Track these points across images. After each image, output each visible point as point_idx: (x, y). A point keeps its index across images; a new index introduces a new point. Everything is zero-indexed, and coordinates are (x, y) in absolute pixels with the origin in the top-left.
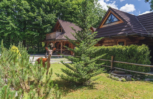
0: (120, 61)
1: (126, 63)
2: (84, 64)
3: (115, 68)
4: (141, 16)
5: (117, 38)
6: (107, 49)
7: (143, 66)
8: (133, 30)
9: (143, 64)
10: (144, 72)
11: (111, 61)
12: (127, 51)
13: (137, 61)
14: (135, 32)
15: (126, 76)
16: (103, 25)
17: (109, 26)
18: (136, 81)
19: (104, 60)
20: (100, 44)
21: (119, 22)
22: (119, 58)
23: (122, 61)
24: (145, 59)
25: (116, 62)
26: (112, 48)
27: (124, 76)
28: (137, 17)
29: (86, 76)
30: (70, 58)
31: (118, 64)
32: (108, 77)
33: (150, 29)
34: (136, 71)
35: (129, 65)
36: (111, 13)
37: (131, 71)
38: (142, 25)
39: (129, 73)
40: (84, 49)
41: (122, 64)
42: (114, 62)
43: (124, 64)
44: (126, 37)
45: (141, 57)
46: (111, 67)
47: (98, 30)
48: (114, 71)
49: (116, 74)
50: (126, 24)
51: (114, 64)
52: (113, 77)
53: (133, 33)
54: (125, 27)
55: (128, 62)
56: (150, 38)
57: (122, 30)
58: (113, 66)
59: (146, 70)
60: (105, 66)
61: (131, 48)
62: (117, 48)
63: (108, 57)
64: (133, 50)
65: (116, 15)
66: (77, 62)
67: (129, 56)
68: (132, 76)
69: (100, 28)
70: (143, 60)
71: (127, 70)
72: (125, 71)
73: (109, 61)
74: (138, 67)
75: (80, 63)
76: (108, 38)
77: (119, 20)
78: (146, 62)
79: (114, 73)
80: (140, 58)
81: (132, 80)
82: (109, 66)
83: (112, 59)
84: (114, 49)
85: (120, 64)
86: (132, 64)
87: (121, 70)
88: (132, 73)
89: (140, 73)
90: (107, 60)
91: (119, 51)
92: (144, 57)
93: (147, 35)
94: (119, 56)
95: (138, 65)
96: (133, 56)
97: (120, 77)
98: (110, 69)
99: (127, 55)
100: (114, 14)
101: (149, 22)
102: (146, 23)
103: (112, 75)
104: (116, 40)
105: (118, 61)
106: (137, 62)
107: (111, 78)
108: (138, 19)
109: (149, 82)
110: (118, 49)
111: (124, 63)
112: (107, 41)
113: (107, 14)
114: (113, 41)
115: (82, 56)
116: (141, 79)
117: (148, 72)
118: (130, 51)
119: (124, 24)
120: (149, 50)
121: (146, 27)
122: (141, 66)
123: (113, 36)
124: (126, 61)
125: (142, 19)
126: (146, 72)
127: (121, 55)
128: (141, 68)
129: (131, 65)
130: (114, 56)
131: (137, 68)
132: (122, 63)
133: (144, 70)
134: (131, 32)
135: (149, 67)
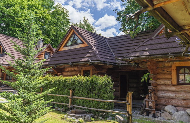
0: (80, 96)
1: (86, 98)
2: (21, 102)
3: (74, 106)
4: (111, 38)
5: (81, 66)
6: (65, 80)
7: (104, 102)
8: (98, 56)
9: (104, 99)
10: (106, 109)
11: (69, 96)
12: (88, 84)
13: (98, 95)
14: (100, 59)
15: (85, 116)
16: (63, 47)
17: (71, 48)
18: (96, 120)
19: (61, 95)
20: (60, 73)
21: (83, 44)
22: (80, 93)
23: (82, 97)
24: (107, 93)
25: (76, 97)
26: (71, 79)
27: (83, 115)
28: (107, 39)
29: (25, 118)
30: (3, 95)
31: (78, 101)
32: (63, 119)
33: (119, 56)
34: (98, 108)
35: (90, 101)
36: (74, 33)
37: (92, 109)
38: (111, 50)
39: (90, 112)
40: (24, 82)
41: (82, 101)
42: (74, 98)
43: (85, 100)
44: (90, 65)
45: (103, 90)
46: (69, 104)
47: (57, 53)
48: (73, 110)
49: (73, 113)
50: (91, 49)
51: (73, 101)
52: (68, 118)
53: (98, 60)
54: (90, 52)
55: (89, 97)
56: (119, 66)
57: (86, 56)
58: (72, 103)
59: (109, 107)
60: (62, 104)
61: (92, 80)
62: (77, 79)
63: (66, 92)
64: (95, 82)
65: (79, 36)
66: (12, 100)
67: (90, 90)
68: (94, 115)
69: (60, 50)
70: (105, 94)
71: (88, 108)
72: (86, 109)
73: (68, 97)
74: (99, 103)
75: (15, 101)
76: (68, 65)
77: (83, 43)
78: (108, 97)
79: (72, 113)
80: (101, 92)
81: (92, 121)
82: (67, 104)
83: (70, 94)
84: (74, 81)
85: (81, 100)
86: (94, 99)
87: (81, 109)
88: (94, 111)
89: (102, 110)
90: (65, 96)
91: (79, 83)
92: (106, 90)
93: (115, 63)
94: (79, 90)
95: (100, 100)
96: (94, 89)
97: (77, 118)
98: (68, 107)
99: (88, 89)
100: (77, 35)
101: (119, 46)
102: (116, 48)
103: (68, 115)
104: (81, 68)
105: (77, 96)
106: (98, 97)
107: (66, 119)
108: (108, 42)
109: (110, 121)
110: (78, 81)
111: (85, 98)
112: (70, 69)
113: (68, 33)
114: (76, 69)
115: (20, 91)
116: (103, 118)
117: (111, 109)
118: (90, 83)
119: (89, 48)
120: (113, 82)
121: (115, 52)
122: (103, 102)
123: (74, 63)
124: (87, 95)
125: (112, 42)
126: (109, 108)
127: (81, 88)
128: (103, 105)
129: (93, 101)
130: (74, 90)
131: (98, 105)
132: (82, 99)
133: (106, 107)
134: (96, 59)
135: (112, 103)
